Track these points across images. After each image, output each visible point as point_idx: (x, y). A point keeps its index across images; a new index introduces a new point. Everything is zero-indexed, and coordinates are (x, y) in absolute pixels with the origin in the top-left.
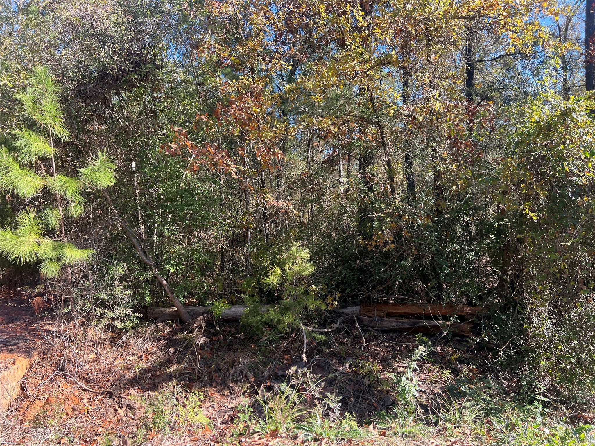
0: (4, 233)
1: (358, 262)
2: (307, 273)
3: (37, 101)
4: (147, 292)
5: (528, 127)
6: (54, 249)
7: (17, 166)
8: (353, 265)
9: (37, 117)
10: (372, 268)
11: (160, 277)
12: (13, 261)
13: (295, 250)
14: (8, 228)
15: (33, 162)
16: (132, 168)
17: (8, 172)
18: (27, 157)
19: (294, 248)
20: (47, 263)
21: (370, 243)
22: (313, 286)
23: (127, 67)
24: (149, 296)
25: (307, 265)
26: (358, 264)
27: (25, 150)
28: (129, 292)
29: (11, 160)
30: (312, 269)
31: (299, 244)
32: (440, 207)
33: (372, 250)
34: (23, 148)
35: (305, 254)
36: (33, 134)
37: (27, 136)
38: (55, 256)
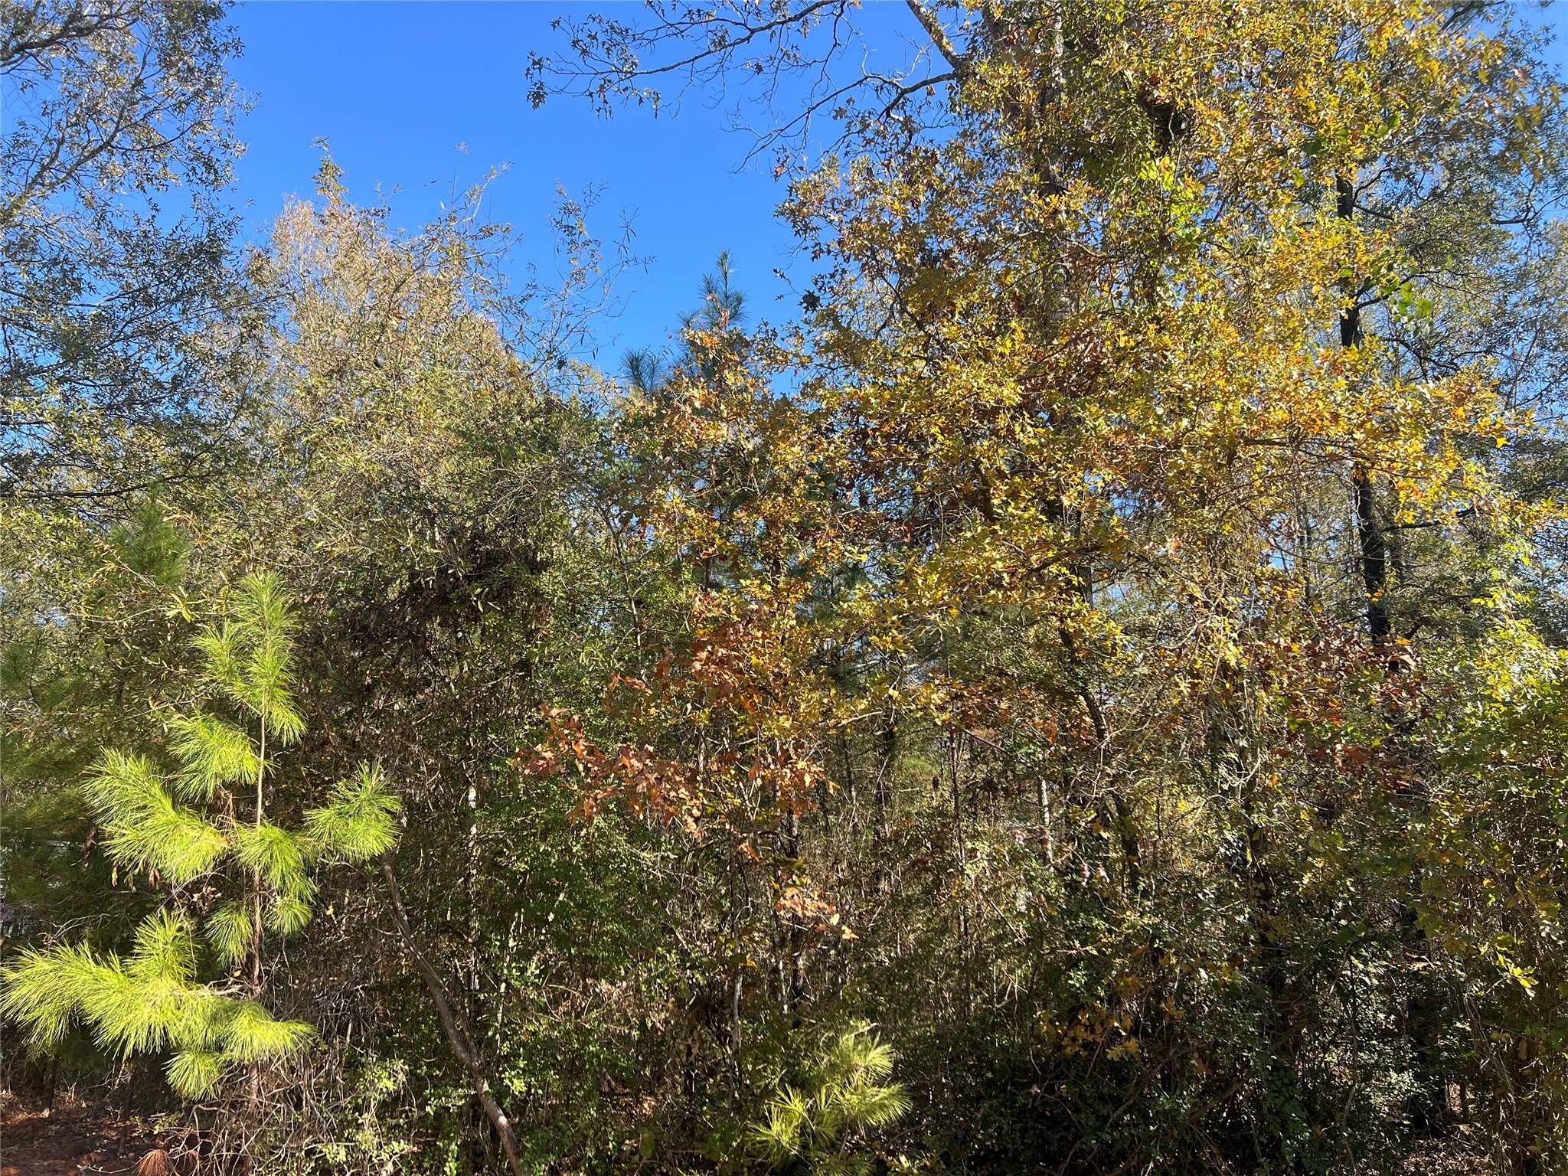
0: (105, 972)
1: (1035, 1089)
2: (881, 1117)
3: (243, 651)
4: (453, 1147)
5: (1484, 717)
6: (214, 1019)
7: (167, 803)
8: (1021, 1100)
9: (237, 690)
10: (1077, 1110)
11: (490, 1104)
12: (106, 1047)
13: (851, 1043)
14: (115, 958)
15: (210, 794)
16: (467, 800)
17: (146, 818)
18: (195, 781)
19: (847, 1040)
20: (189, 1057)
21: (1071, 1034)
22: (903, 1159)
23: (461, 568)
24: (457, 1160)
25: (884, 1092)
26: (1035, 1097)
27: (194, 765)
28: (401, 1147)
29: (156, 790)
30: (897, 1108)
31: (864, 1026)
32: (1272, 932)
33: (1077, 1054)
34: (189, 762)
35: (880, 1058)
36: (218, 727)
37: (203, 732)
38: (212, 1037)
